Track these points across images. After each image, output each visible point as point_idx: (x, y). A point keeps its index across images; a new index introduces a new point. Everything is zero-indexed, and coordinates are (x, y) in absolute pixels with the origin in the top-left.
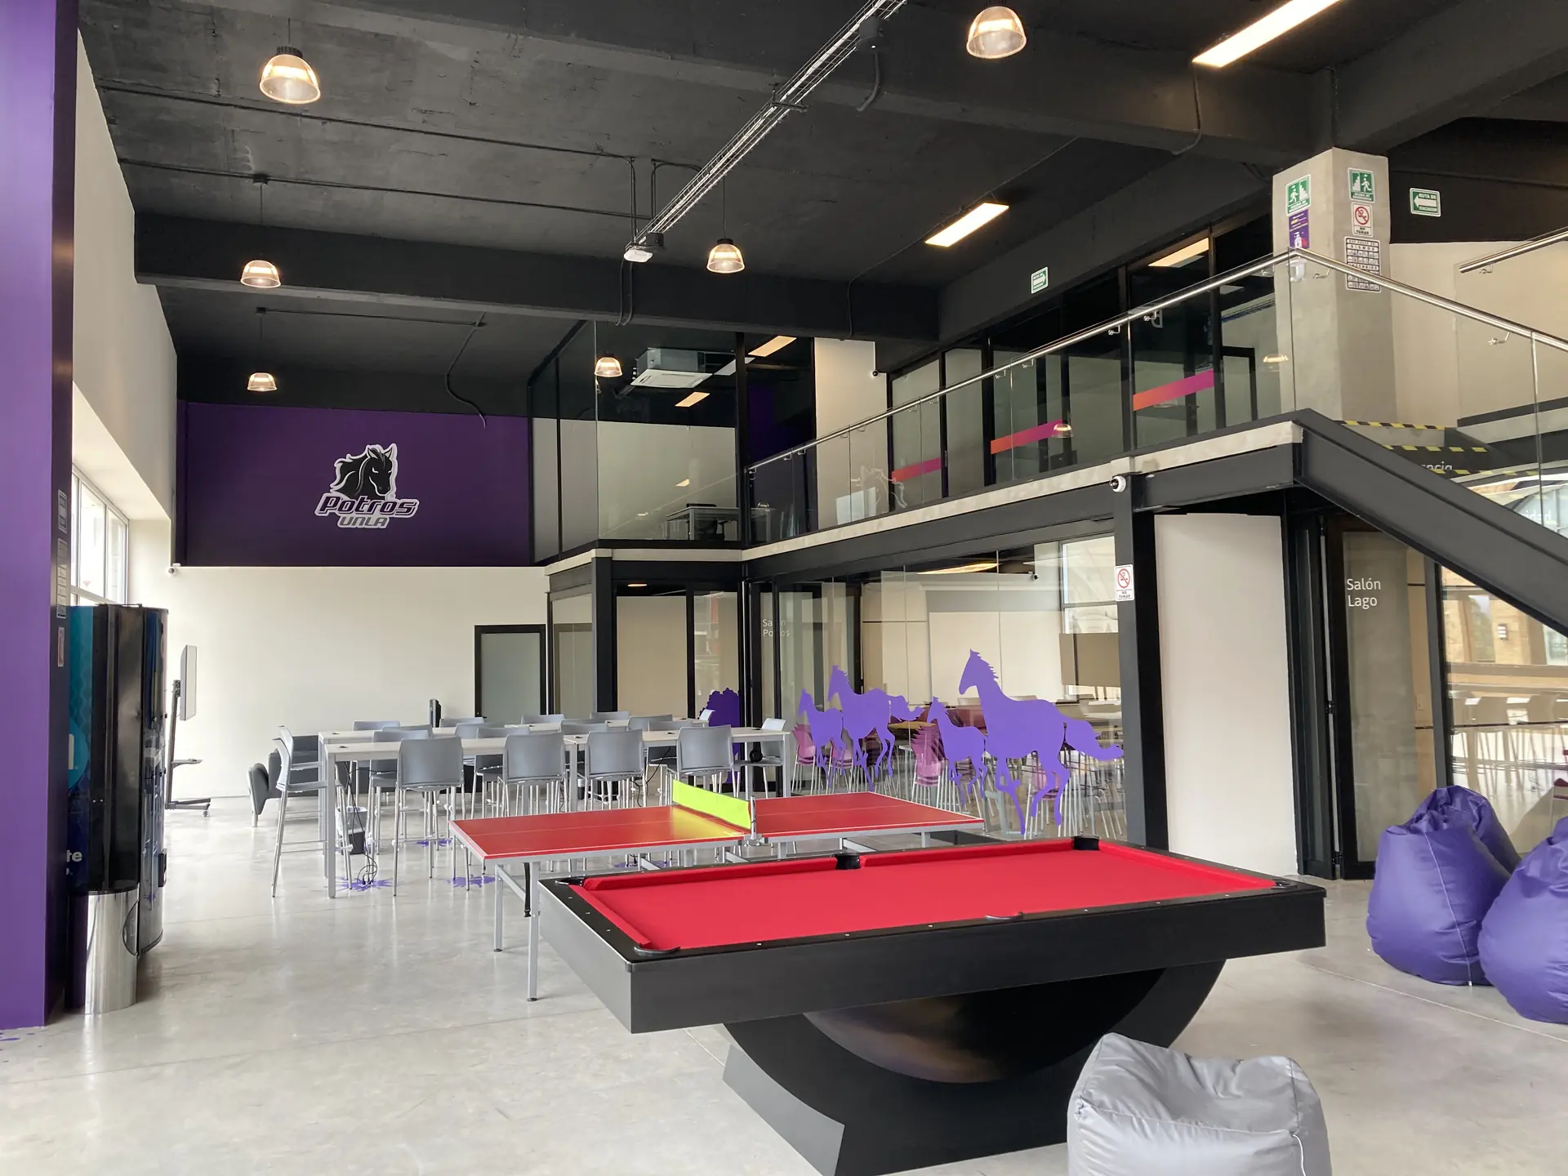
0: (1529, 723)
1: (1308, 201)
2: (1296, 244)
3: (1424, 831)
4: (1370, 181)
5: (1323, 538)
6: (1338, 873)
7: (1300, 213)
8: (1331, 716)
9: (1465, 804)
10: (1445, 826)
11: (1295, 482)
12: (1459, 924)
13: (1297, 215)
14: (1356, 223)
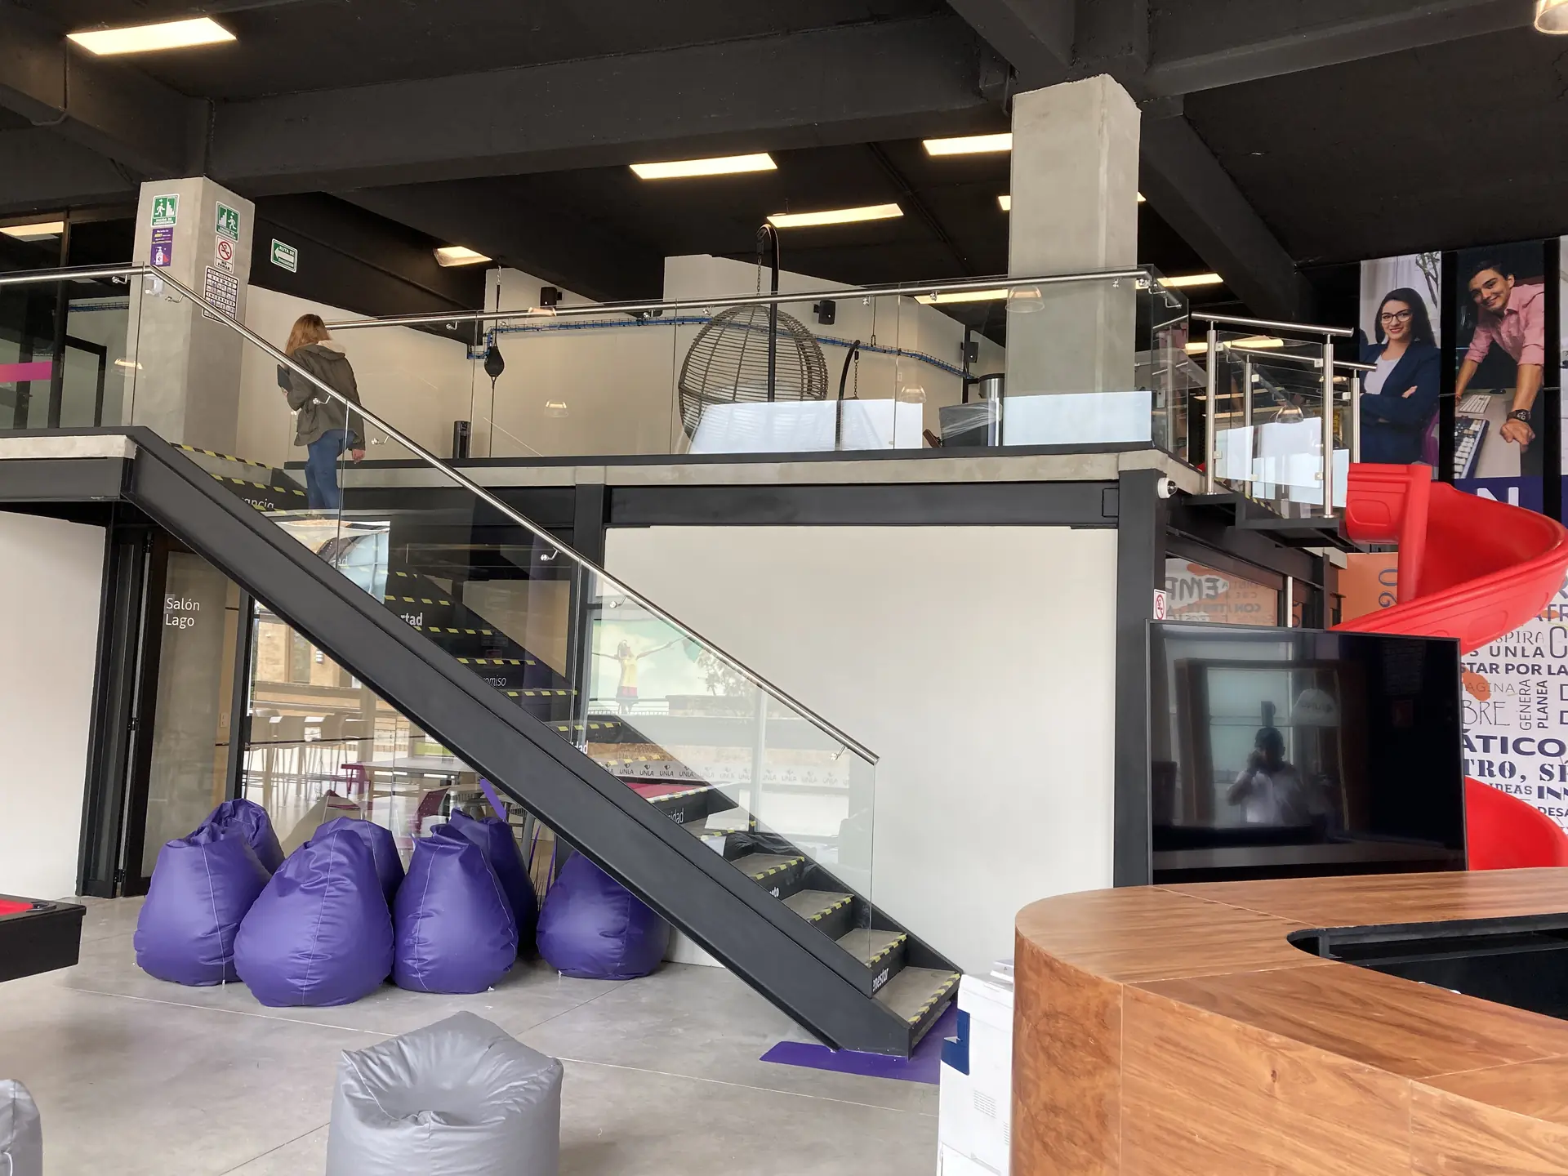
0: (322, 741)
1: (174, 219)
2: (157, 258)
3: (203, 842)
4: (236, 221)
5: (148, 555)
6: (118, 891)
7: (165, 229)
8: (133, 733)
9: (246, 815)
10: (222, 837)
11: (122, 497)
12: (221, 927)
13: (162, 229)
14: (219, 256)
